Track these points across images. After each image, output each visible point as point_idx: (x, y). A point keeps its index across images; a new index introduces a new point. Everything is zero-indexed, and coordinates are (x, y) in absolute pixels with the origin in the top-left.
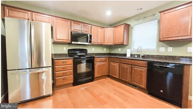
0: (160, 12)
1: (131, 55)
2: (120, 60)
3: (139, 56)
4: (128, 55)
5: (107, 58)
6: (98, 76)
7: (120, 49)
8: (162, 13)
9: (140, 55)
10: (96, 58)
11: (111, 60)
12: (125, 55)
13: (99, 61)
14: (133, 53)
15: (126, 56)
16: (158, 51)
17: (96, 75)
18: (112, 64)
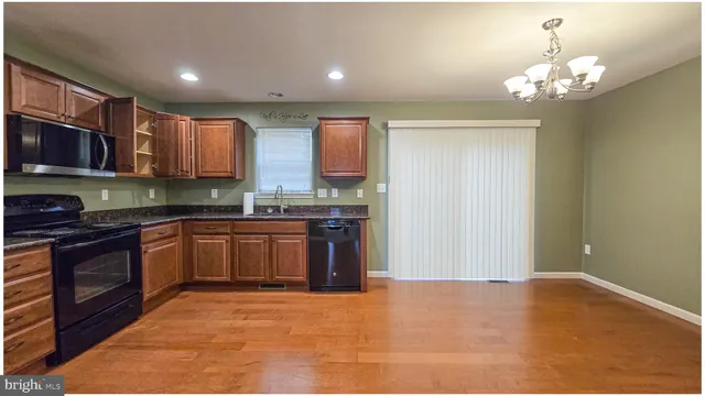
0: (320, 119)
1: (257, 208)
2: (233, 227)
3: (277, 209)
4: (248, 210)
5: (180, 224)
6: (155, 293)
7: (215, 193)
8: (323, 122)
9: (279, 207)
10: (144, 230)
11: (196, 230)
12: (239, 209)
13: (157, 236)
14: (260, 203)
15: (242, 212)
16: (316, 196)
17: (148, 292)
18: (201, 241)
